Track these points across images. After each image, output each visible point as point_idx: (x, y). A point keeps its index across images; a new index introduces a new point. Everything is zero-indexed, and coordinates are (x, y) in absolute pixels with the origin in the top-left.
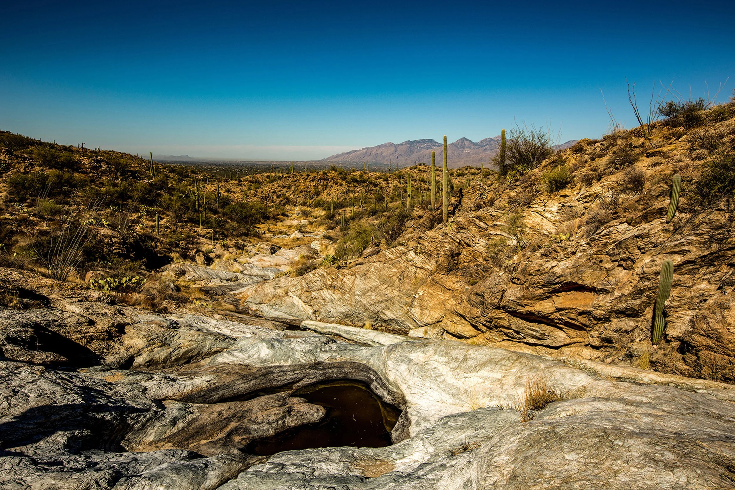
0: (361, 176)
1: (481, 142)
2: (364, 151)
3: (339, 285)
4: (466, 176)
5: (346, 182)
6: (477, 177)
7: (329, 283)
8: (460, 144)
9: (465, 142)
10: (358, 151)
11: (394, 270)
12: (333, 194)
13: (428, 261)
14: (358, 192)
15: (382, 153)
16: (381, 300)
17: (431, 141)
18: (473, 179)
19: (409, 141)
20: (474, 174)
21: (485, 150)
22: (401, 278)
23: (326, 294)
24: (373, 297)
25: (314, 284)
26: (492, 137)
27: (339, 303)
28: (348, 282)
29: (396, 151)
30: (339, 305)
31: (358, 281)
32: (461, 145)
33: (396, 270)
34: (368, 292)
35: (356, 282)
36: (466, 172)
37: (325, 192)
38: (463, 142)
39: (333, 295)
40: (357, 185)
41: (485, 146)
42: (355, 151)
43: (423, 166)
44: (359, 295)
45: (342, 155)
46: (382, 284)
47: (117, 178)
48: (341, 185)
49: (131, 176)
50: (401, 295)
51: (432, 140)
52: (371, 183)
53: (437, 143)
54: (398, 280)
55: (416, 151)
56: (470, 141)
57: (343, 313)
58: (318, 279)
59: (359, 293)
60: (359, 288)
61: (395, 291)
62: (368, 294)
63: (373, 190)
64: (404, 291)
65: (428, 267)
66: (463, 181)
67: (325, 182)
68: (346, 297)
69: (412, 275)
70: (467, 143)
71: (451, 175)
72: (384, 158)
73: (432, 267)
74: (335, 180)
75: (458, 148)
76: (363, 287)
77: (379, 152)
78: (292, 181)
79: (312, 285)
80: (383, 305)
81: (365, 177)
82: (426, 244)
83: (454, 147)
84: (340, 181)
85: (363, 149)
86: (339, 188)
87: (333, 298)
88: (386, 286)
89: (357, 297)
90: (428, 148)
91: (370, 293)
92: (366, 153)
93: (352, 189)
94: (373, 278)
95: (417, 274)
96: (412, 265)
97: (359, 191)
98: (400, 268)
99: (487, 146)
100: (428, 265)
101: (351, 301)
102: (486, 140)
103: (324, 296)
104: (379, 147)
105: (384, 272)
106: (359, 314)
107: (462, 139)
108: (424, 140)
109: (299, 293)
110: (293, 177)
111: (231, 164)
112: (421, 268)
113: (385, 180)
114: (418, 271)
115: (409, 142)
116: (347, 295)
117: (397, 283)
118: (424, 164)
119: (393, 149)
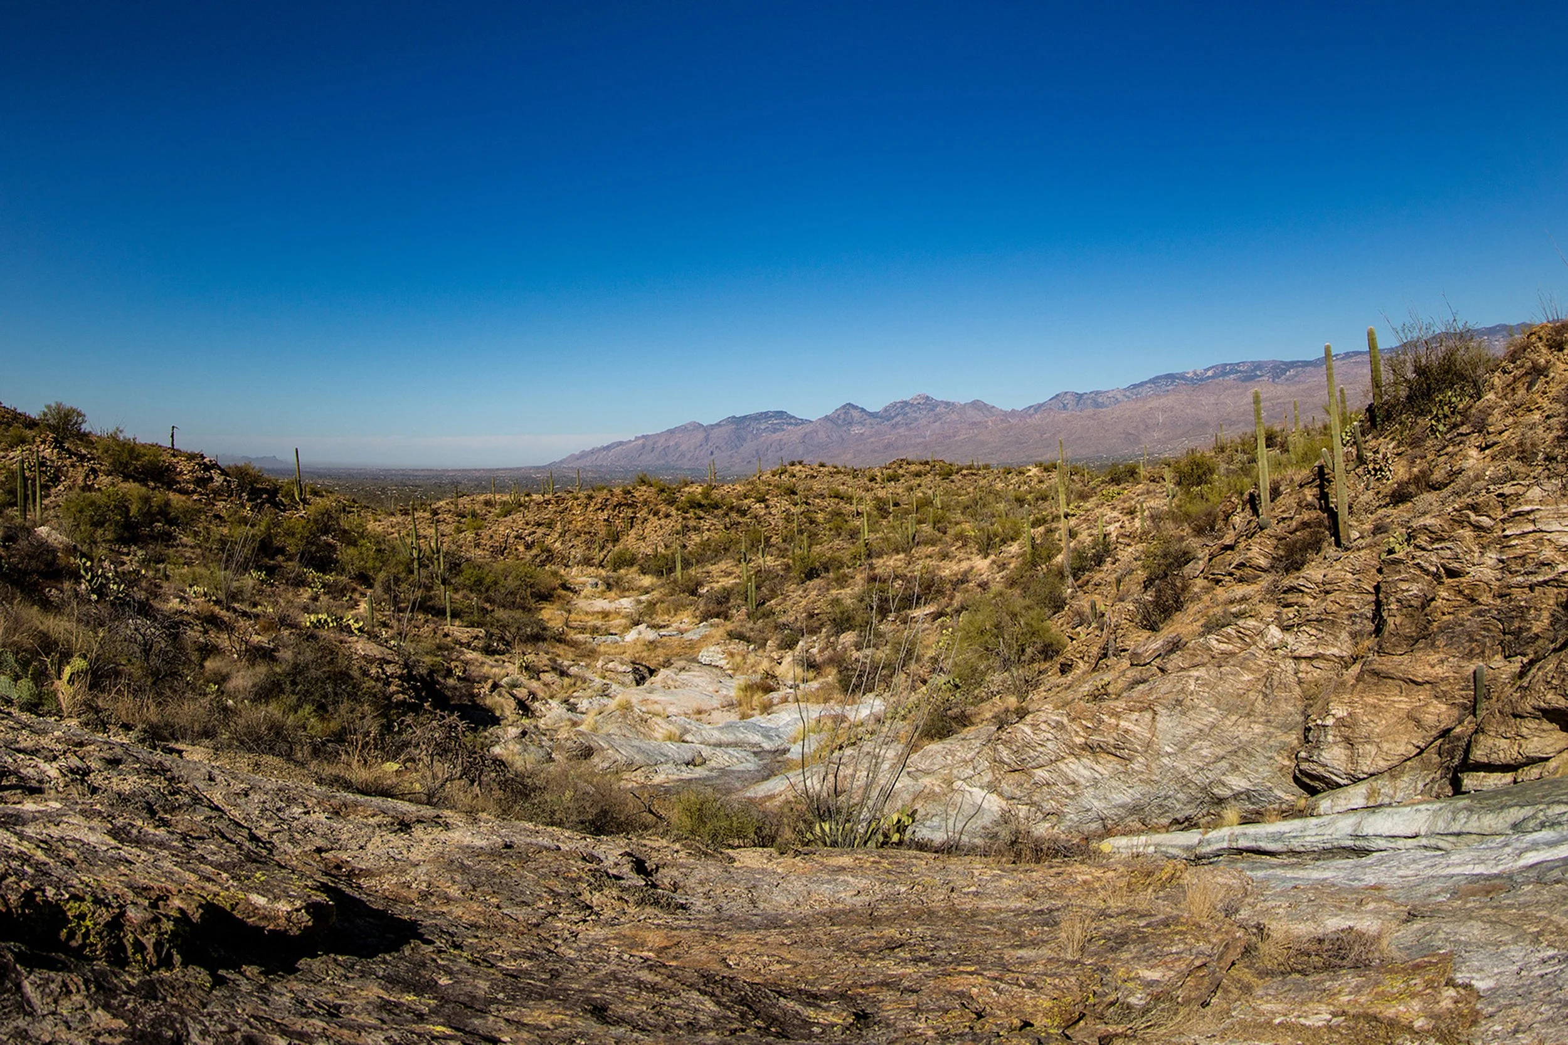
0: (706, 495)
1: (886, 410)
2: (640, 442)
3: (1112, 742)
4: (902, 480)
5: (678, 510)
6: (927, 480)
7: (1078, 740)
8: (842, 416)
9: (852, 411)
10: (626, 443)
11: (1247, 677)
12: (653, 538)
13: (1329, 638)
14: (709, 530)
15: (677, 445)
16: (1222, 753)
17: (780, 414)
18: (919, 485)
19: (734, 417)
20: (918, 475)
21: (894, 426)
22: (1268, 692)
23: (1079, 769)
24: (1204, 752)
25: (1040, 749)
26: (907, 398)
27: (1114, 783)
28: (1137, 729)
29: (707, 439)
30: (1115, 788)
31: (1164, 722)
32: (844, 420)
33: (1251, 677)
34: (1192, 742)
35: (1159, 725)
36: (901, 471)
37: (632, 532)
38: (848, 414)
39: (1096, 767)
40: (702, 514)
41: (893, 418)
42: (621, 443)
43: (799, 467)
44: (1169, 754)
45: (593, 452)
46: (1226, 717)
47: (243, 506)
48: (667, 516)
49: (268, 501)
50: (1272, 730)
51: (782, 412)
52: (732, 508)
53: (793, 417)
54: (1261, 697)
55: (749, 436)
56: (863, 410)
57: (1122, 806)
58: (1049, 736)
59: (1169, 750)
60: (1169, 737)
61: (1256, 726)
62: (1193, 746)
63: (739, 523)
64: (1280, 719)
65: (1335, 651)
66: (900, 491)
67: (631, 510)
68: (1136, 767)
69: (1292, 679)
70: (856, 414)
71: (871, 481)
72: (683, 455)
73: (1344, 648)
74: (652, 506)
75: (838, 425)
76: (1180, 732)
77: (672, 443)
78: (555, 512)
79: (1032, 753)
80: (1224, 764)
81: (716, 494)
82: (1308, 600)
83: (829, 425)
84: (663, 508)
85: (637, 438)
86: (663, 522)
87: (1097, 775)
88: (1234, 718)
89: (1166, 760)
90: (775, 431)
91: (1198, 743)
92: (644, 446)
93: (692, 523)
94: (1203, 705)
95: (1300, 675)
96: (1284, 657)
97: (711, 528)
98: (1259, 670)
99: (899, 418)
100: (1333, 646)
101: (1151, 772)
102: (894, 405)
103: (1071, 774)
104: (671, 432)
105: (1225, 687)
106: (1166, 798)
107: (844, 406)
108: (766, 413)
109: (987, 777)
110: (557, 502)
111: (360, 474)
112: (1316, 657)
113: (759, 501)
114: (1303, 665)
115: (734, 420)
116: (1140, 759)
117: (1260, 705)
118: (800, 463)
119: (701, 436)
